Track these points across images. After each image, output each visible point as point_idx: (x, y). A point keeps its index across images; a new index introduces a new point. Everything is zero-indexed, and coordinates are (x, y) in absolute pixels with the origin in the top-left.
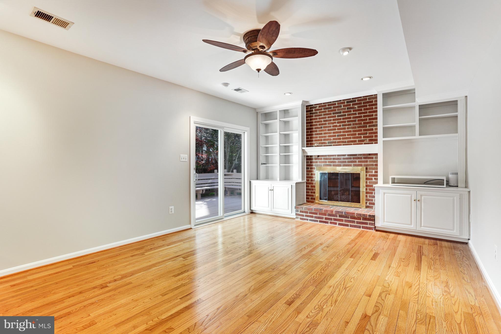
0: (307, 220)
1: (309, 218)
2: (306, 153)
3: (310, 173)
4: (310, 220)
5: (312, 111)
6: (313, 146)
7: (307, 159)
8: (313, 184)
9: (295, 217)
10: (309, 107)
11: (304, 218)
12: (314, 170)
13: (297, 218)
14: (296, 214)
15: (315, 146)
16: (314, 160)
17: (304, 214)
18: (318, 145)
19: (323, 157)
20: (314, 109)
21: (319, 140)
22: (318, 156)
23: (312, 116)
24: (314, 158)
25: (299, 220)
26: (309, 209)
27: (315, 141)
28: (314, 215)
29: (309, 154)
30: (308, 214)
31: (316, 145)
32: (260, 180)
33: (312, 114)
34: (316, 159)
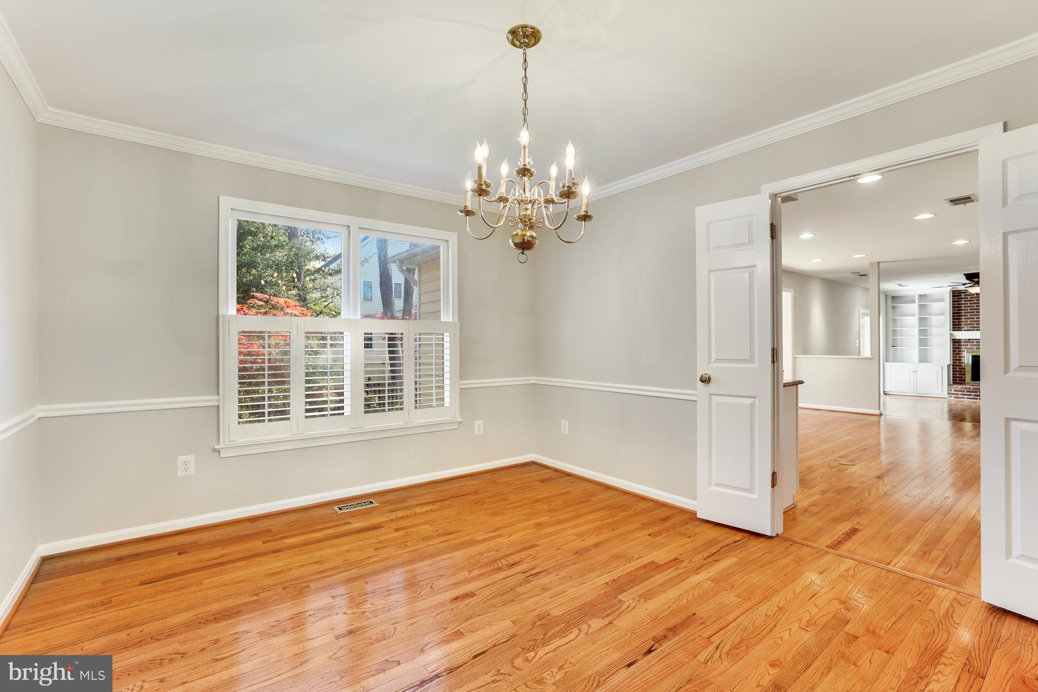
0: (964, 398)
1: (966, 397)
2: (954, 336)
3: (958, 356)
4: (967, 398)
5: (961, 296)
6: (962, 330)
7: (953, 342)
8: (962, 366)
9: (947, 397)
10: (957, 292)
11: (960, 396)
12: (963, 353)
13: (949, 397)
14: (948, 393)
15: (964, 330)
16: (963, 344)
17: (960, 393)
18: (969, 328)
19: (975, 341)
20: (963, 294)
21: (969, 324)
22: (969, 340)
23: (961, 301)
24: (963, 341)
25: (953, 398)
26: (966, 388)
27: (964, 324)
28: (972, 394)
29: (957, 338)
30: (965, 393)
31: (966, 329)
32: (889, 362)
33: (960, 298)
34: (964, 342)
